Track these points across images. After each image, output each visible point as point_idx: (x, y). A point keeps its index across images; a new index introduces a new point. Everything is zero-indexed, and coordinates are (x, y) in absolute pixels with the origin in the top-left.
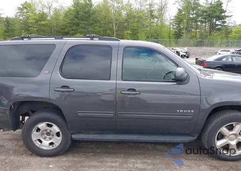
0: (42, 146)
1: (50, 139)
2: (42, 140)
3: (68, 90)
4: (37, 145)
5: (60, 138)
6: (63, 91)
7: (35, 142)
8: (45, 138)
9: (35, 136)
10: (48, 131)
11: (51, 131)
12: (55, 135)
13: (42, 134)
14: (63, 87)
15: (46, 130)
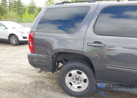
0: (72, 88)
1: (78, 83)
2: (72, 83)
3: (100, 45)
4: (68, 86)
5: (87, 84)
6: (94, 46)
7: (67, 84)
8: (74, 82)
9: (68, 80)
10: (77, 77)
11: (79, 77)
12: (83, 81)
13: (73, 79)
14: (95, 42)
15: (76, 76)
